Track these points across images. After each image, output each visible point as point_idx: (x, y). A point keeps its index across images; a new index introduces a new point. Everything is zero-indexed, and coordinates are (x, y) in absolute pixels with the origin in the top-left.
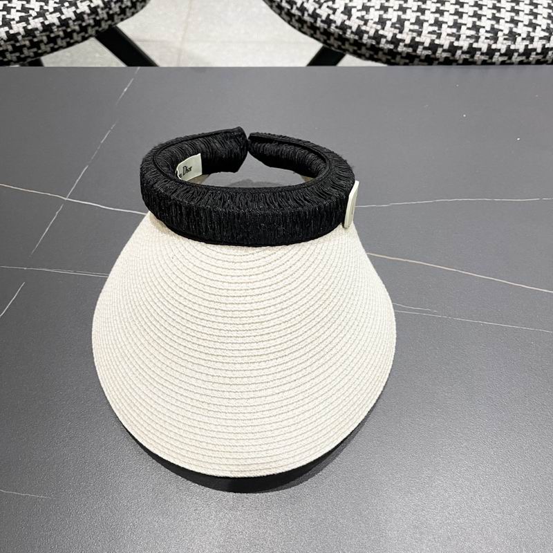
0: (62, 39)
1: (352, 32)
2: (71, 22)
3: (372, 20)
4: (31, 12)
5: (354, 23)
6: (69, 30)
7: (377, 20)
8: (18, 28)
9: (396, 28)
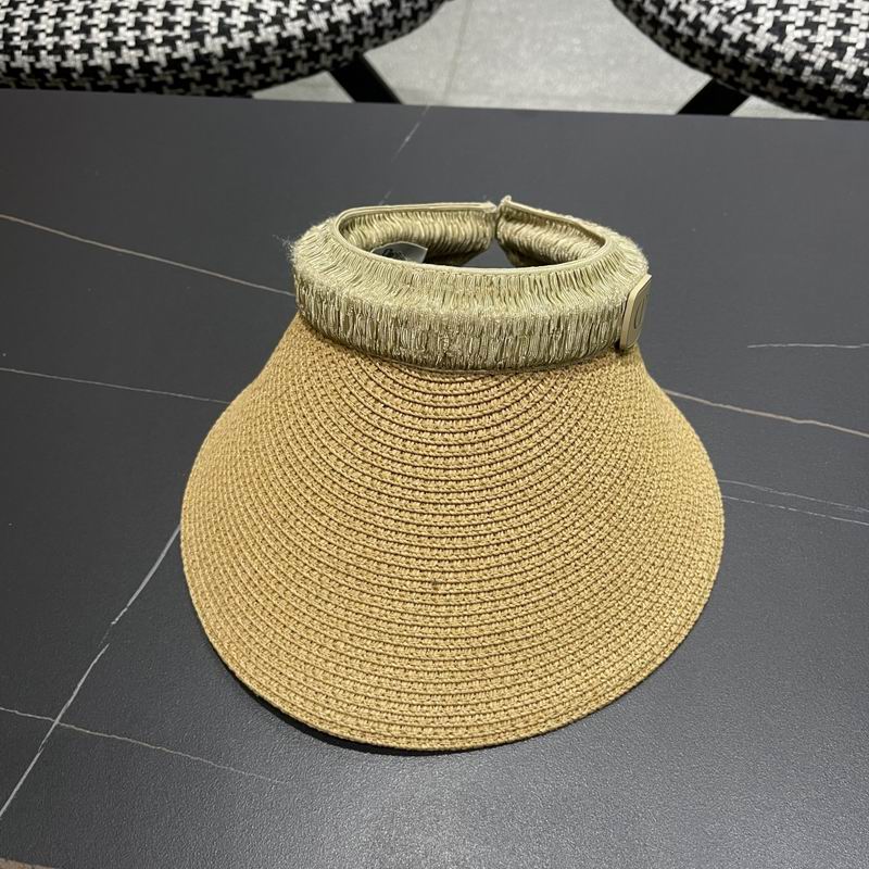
0: (305, 61)
1: (784, 63)
2: (320, 36)
3: (821, 43)
4: (262, 16)
5: (789, 48)
6: (316, 48)
7: (830, 44)
8: (241, 39)
9: (863, 58)
